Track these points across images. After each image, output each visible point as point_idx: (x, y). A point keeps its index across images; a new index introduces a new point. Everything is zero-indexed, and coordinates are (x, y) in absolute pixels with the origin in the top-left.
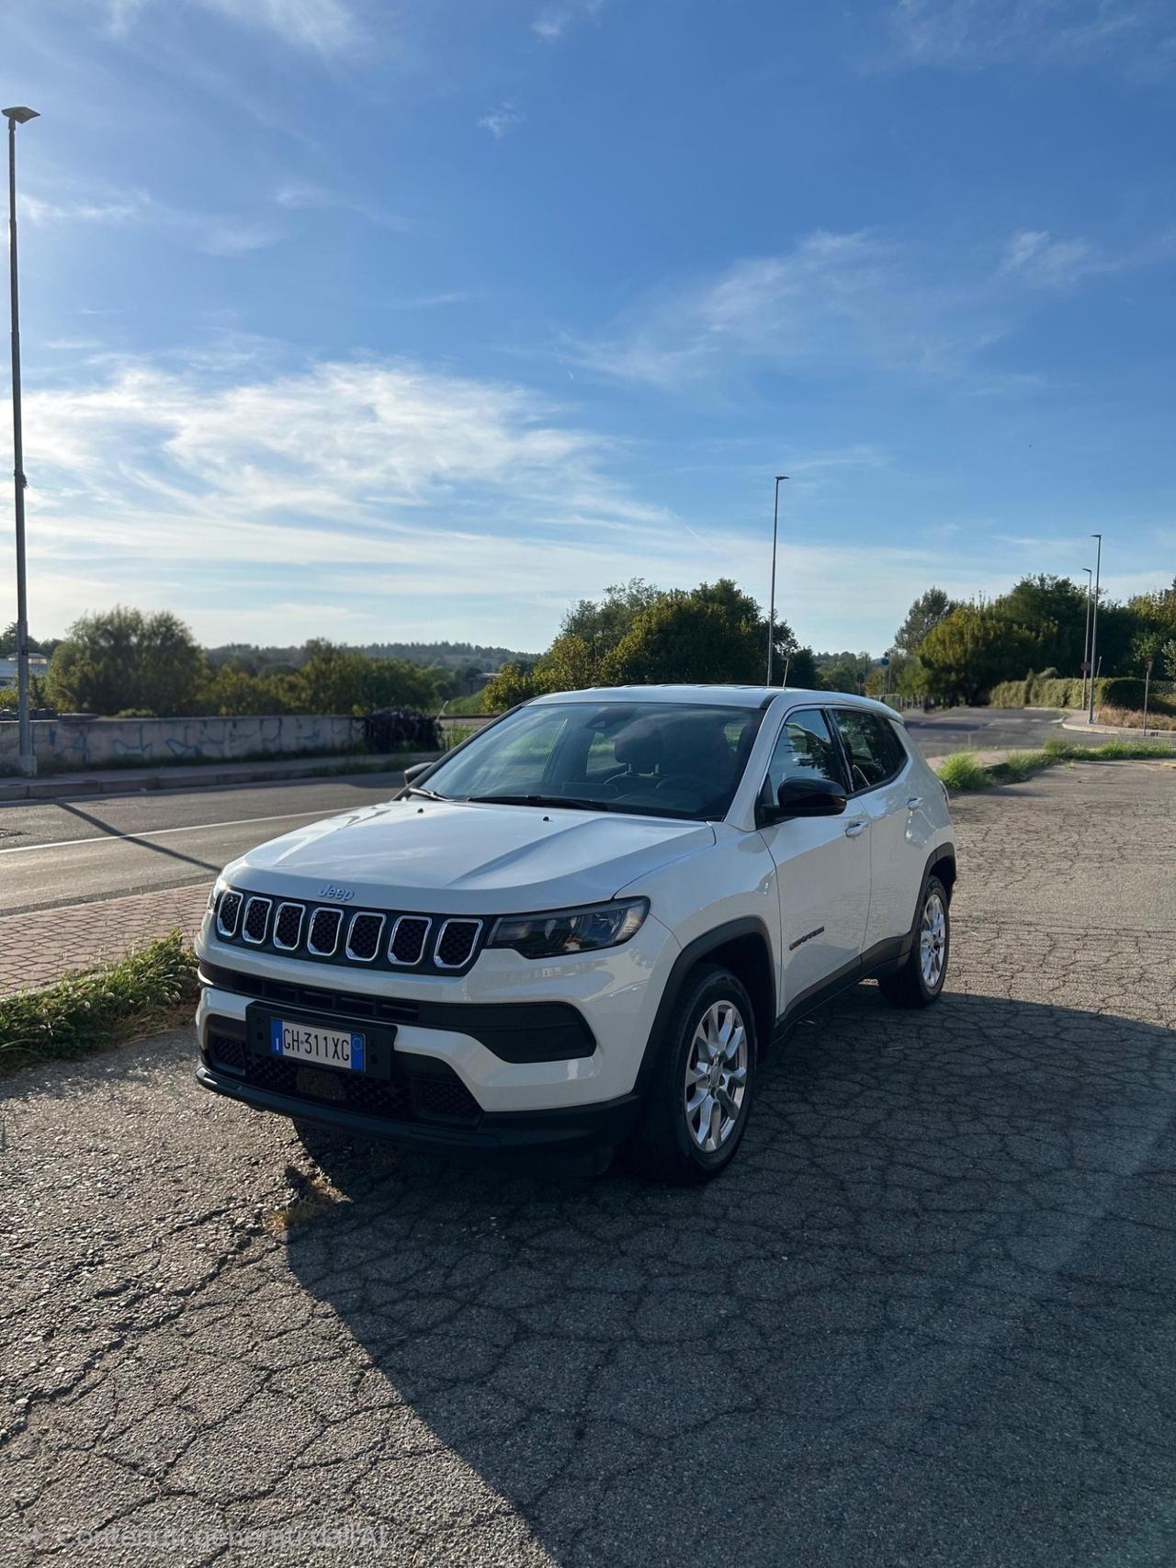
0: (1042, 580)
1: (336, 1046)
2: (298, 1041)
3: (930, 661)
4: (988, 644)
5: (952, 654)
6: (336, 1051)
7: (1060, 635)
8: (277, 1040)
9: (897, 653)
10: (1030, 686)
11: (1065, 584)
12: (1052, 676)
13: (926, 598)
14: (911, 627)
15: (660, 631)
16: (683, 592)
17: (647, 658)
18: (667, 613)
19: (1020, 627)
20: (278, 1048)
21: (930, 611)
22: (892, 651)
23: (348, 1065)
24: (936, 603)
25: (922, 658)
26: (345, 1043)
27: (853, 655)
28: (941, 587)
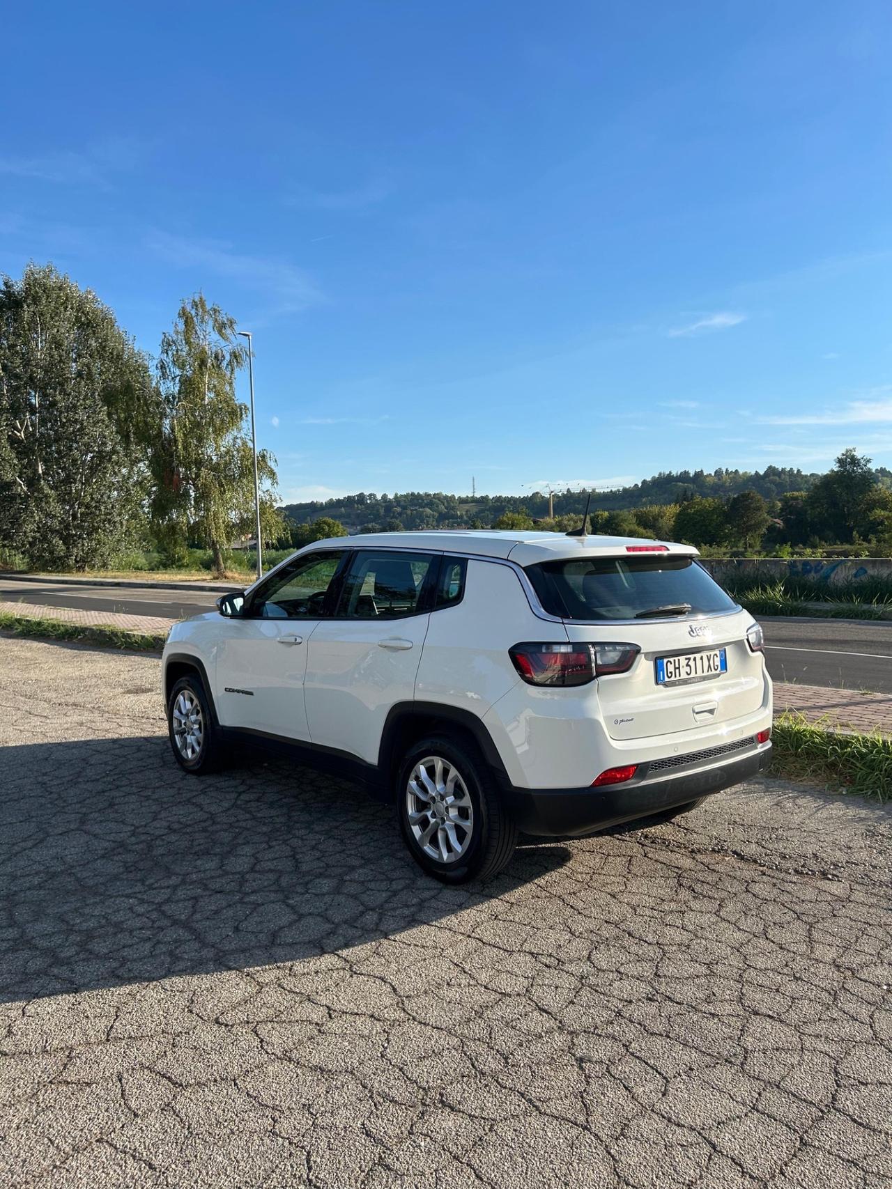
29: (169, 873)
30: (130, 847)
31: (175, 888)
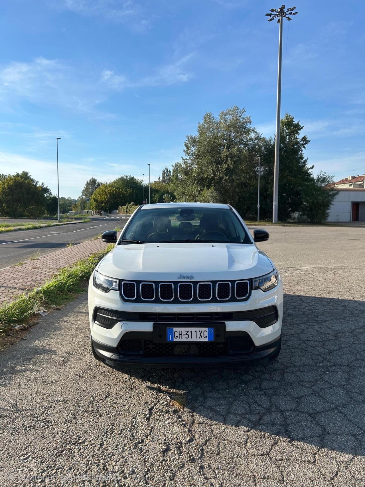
0: (126, 177)
1: (201, 333)
2: (182, 335)
3: (96, 200)
4: (114, 195)
5: (103, 198)
6: (201, 335)
7: (132, 193)
8: (171, 336)
9: (83, 197)
10: (127, 208)
11: (133, 178)
12: (133, 205)
13: (90, 181)
14: (86, 189)
15: (8, 188)
16: (5, 175)
17: (4, 198)
18: (11, 182)
19: (122, 190)
20: (171, 339)
21: (92, 185)
22: (81, 197)
23: (206, 340)
24: (93, 182)
25: (94, 199)
26: (205, 332)
27: (65, 198)
28: (95, 177)
29: (304, 312)
30: (316, 322)
31: (304, 308)
